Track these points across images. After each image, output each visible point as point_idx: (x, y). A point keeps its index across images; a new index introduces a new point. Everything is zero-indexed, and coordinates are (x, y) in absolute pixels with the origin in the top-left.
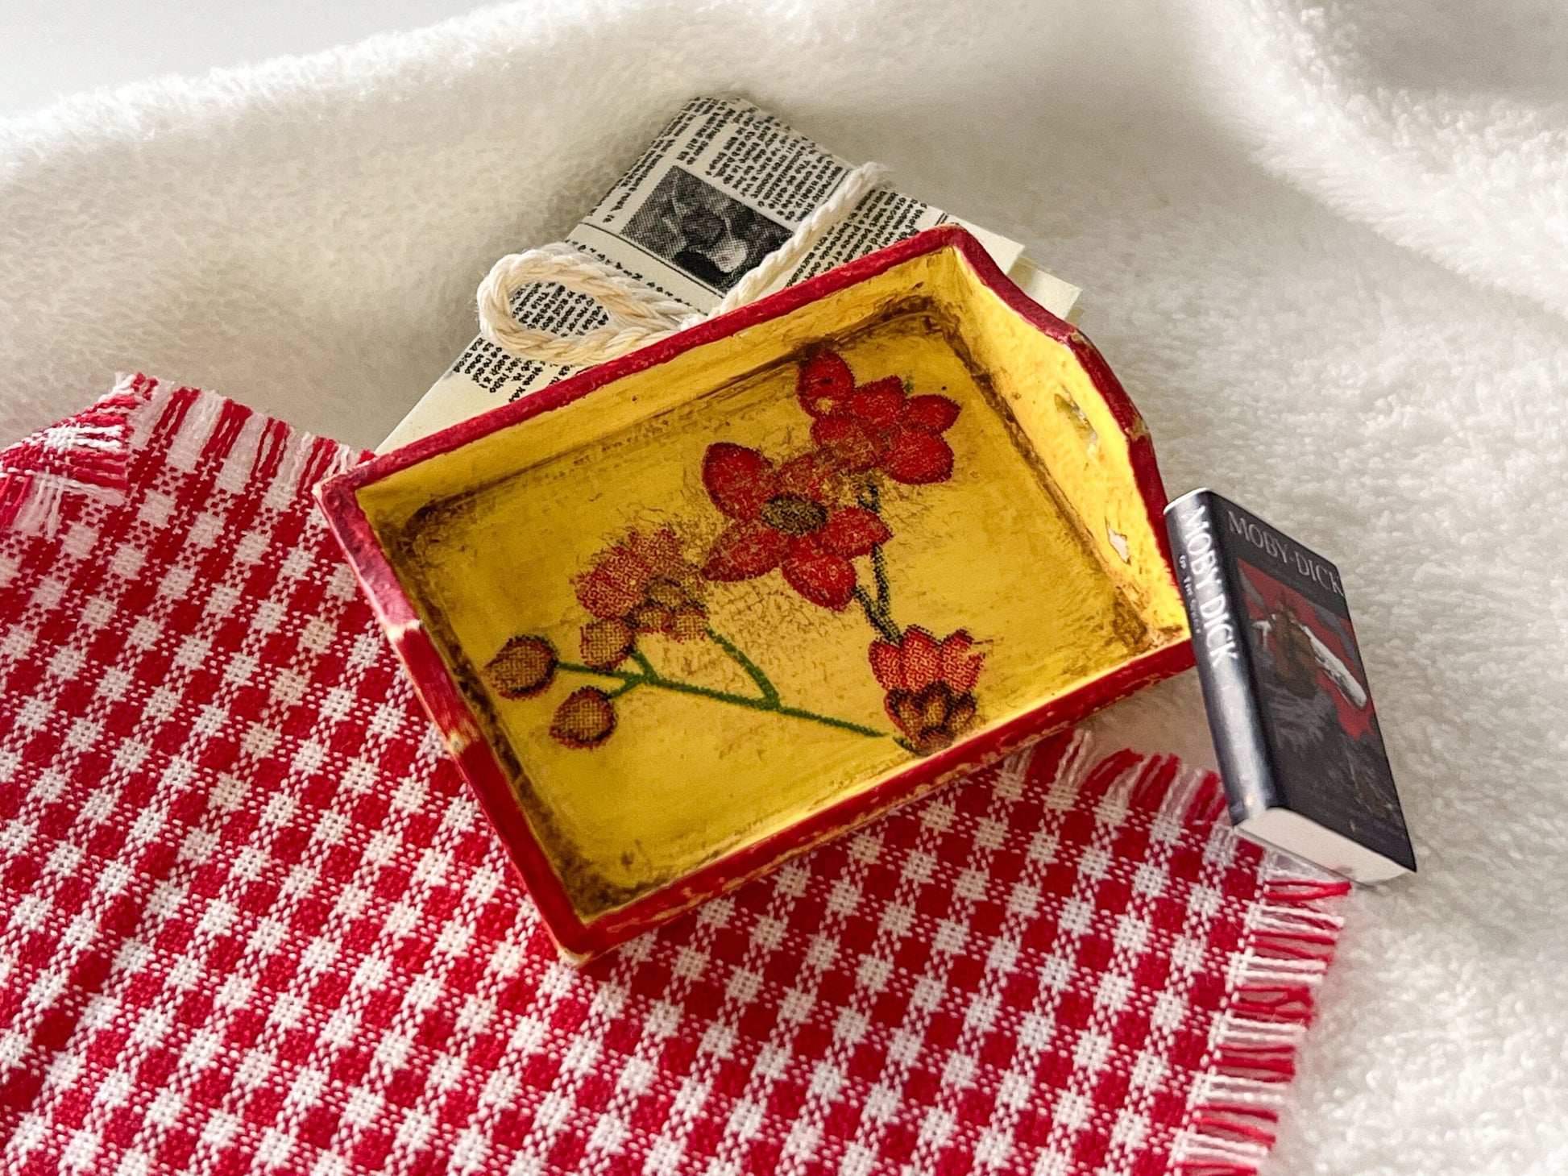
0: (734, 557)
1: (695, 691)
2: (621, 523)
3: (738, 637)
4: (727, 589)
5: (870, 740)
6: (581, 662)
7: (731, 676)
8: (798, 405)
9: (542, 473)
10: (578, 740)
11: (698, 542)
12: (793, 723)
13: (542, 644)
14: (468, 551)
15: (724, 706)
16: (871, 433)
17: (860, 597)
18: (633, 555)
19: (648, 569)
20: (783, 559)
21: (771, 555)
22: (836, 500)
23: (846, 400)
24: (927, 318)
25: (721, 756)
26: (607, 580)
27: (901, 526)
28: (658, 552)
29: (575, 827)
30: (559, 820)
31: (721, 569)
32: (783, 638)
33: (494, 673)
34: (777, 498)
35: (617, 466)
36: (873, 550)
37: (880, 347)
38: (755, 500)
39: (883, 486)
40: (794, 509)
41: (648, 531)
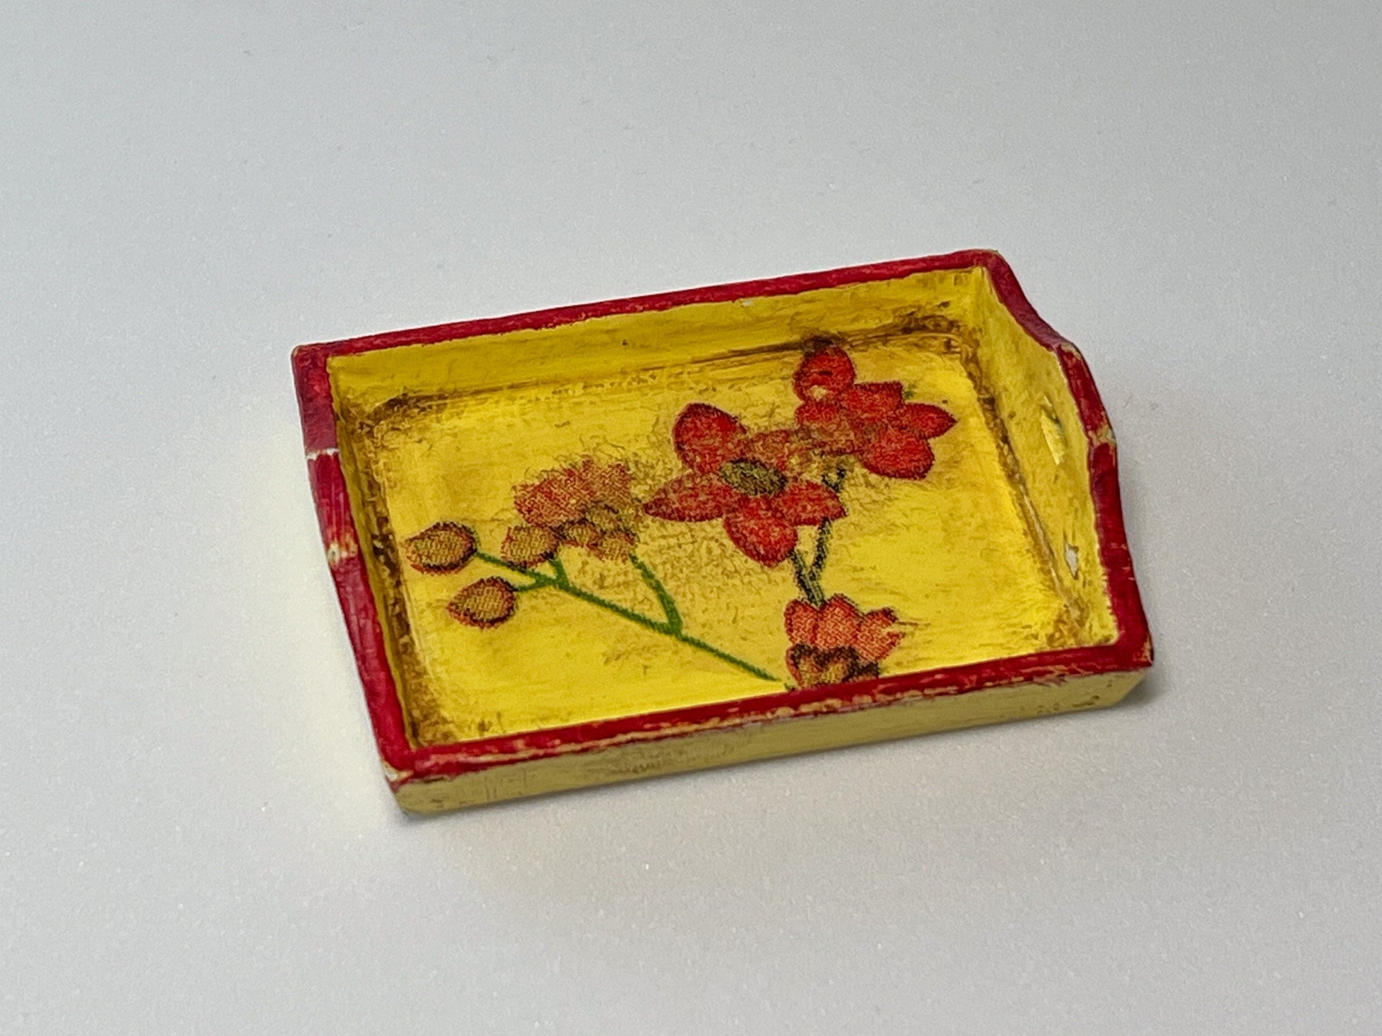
0: (681, 501)
1: (601, 603)
2: (580, 450)
3: (660, 567)
4: (662, 525)
5: (761, 681)
6: (499, 556)
7: (640, 598)
8: (790, 389)
9: (519, 394)
10: (472, 619)
11: (649, 482)
12: (688, 650)
13: (467, 534)
14: (425, 445)
15: (624, 621)
16: (857, 425)
17: (795, 560)
18: (581, 479)
19: (592, 494)
20: (728, 512)
21: (718, 507)
22: (800, 474)
23: (840, 393)
25: (606, 662)
26: (549, 495)
27: (857, 506)
28: (607, 481)
29: (444, 689)
30: (430, 680)
31: (664, 508)
32: (704, 577)
33: (412, 548)
34: (742, 460)
35: (592, 403)
36: (823, 523)
37: (892, 355)
38: (719, 458)
39: (852, 471)
40: (755, 472)
41: (603, 462)
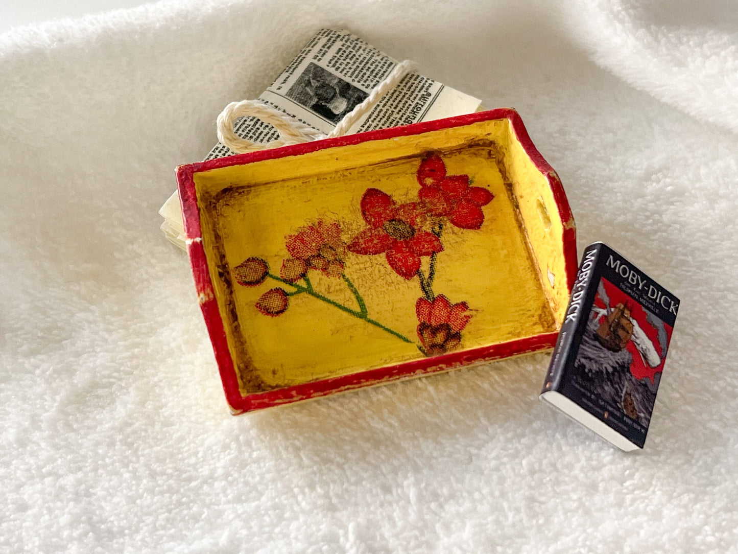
0: (365, 243)
1: (329, 301)
2: (316, 215)
3: (356, 281)
4: (357, 257)
5: (405, 344)
6: (279, 276)
7: (347, 298)
8: (416, 179)
9: (287, 184)
10: (268, 312)
11: (350, 232)
12: (371, 327)
13: (264, 264)
14: (242, 213)
15: (340, 311)
16: (447, 199)
17: (420, 275)
18: (318, 232)
19: (323, 240)
20: (388, 249)
21: (383, 246)
22: (421, 227)
23: (440, 181)
24: (490, 151)
25: (332, 335)
26: (302, 241)
27: (449, 246)
28: (330, 233)
29: (255, 351)
30: (248, 346)
31: (357, 247)
32: (378, 286)
33: (237, 272)
34: (393, 220)
35: (322, 189)
36: (432, 254)
37: (463, 159)
38: (382, 219)
39: (446, 225)
40: (400, 227)
41: (327, 222)
